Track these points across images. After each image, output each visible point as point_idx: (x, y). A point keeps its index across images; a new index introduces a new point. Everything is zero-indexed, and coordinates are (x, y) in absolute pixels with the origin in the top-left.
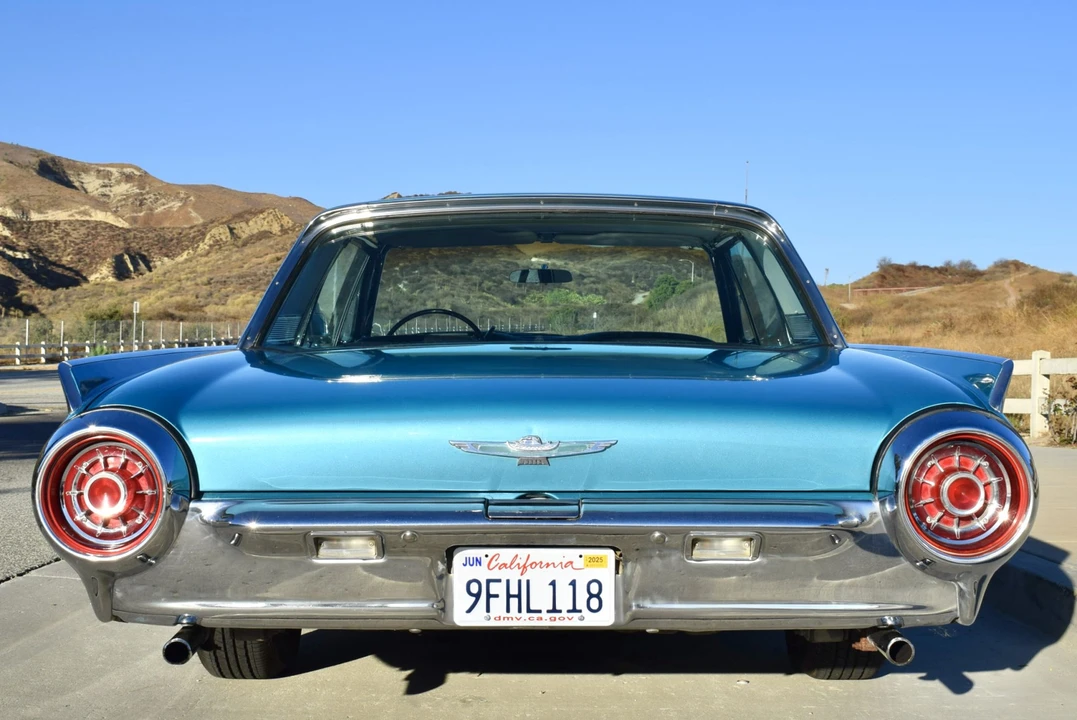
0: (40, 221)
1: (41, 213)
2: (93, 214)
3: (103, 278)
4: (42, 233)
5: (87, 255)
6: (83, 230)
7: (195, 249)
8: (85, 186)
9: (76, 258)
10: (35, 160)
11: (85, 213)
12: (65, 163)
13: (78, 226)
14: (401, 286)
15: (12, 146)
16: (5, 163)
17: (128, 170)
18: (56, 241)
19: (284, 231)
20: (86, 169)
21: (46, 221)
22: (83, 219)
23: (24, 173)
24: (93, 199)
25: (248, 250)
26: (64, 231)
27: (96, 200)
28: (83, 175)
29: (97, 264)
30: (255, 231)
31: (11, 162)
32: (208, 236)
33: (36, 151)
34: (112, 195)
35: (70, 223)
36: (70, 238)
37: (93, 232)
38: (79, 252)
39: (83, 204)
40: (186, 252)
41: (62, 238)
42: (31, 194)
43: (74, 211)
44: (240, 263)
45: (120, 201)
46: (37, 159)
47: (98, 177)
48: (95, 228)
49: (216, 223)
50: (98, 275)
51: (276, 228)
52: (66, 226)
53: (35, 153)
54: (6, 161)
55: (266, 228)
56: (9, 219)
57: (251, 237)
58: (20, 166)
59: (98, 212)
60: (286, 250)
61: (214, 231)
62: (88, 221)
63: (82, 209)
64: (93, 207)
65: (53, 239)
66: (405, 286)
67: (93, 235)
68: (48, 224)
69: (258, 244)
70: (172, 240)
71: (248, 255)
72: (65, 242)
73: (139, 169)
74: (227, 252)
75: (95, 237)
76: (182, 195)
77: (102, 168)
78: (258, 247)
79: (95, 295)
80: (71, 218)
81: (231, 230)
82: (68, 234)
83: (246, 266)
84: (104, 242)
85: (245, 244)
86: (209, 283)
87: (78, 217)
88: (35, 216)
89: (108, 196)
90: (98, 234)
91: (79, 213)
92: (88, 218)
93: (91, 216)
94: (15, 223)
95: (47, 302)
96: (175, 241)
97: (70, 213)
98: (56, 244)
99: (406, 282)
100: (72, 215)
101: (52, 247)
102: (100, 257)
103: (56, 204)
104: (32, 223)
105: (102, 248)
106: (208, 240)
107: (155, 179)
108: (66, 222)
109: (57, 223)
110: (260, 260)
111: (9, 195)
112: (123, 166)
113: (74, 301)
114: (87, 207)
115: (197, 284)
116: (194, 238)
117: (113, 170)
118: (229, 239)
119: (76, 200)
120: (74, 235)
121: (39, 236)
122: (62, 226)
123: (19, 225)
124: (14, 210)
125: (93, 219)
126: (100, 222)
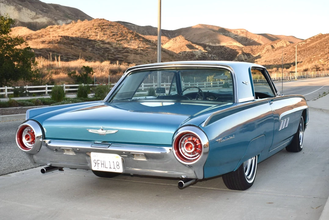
1: (219, 44)
2: (233, 43)
4: (219, 49)
6: (230, 48)
7: (261, 52)
8: (231, 35)
11: (231, 43)
12: (225, 29)
14: (320, 60)
15: (211, 26)
16: (209, 30)
17: (242, 31)
18: (223, 51)
19: (287, 46)
21: (220, 46)
22: (231, 45)
23: (214, 33)
25: (277, 52)
26: (225, 48)
28: (231, 32)
29: (234, 57)
30: (279, 46)
32: (265, 48)
33: (218, 27)
34: (238, 38)
38: (229, 54)
40: (259, 53)
41: (224, 51)
42: (216, 38)
43: (228, 43)
44: (274, 56)
45: (240, 39)
46: (218, 29)
47: (234, 33)
49: (267, 44)
51: (285, 45)
55: (282, 45)
56: (210, 46)
57: (278, 48)
58: (213, 31)
60: (288, 51)
61: (266, 47)
62: (232, 46)
63: (230, 42)
64: (233, 41)
66: (322, 60)
67: (233, 49)
69: (279, 50)
70: (255, 50)
71: (276, 53)
72: (225, 52)
73: (246, 30)
74: (270, 53)
76: (258, 37)
77: (235, 30)
78: (280, 51)
80: (228, 45)
81: (272, 46)
83: (276, 56)
84: (236, 51)
85: (276, 50)
86: (265, 62)
88: (217, 45)
89: (237, 38)
91: (229, 43)
92: (232, 45)
93: (232, 44)
96: (256, 50)
97: (227, 43)
99: (322, 59)
101: (222, 53)
103: (223, 41)
104: (216, 47)
106: (265, 49)
107: (250, 33)
108: (225, 46)
109: (223, 46)
110: (280, 55)
111: (211, 39)
112: (241, 29)
114: (231, 41)
115: (262, 62)
116: (261, 49)
117: (238, 31)
118: (271, 49)
119: (229, 39)
120: (228, 49)
123: (212, 47)
124: (212, 43)
125: (233, 45)
126: (235, 46)
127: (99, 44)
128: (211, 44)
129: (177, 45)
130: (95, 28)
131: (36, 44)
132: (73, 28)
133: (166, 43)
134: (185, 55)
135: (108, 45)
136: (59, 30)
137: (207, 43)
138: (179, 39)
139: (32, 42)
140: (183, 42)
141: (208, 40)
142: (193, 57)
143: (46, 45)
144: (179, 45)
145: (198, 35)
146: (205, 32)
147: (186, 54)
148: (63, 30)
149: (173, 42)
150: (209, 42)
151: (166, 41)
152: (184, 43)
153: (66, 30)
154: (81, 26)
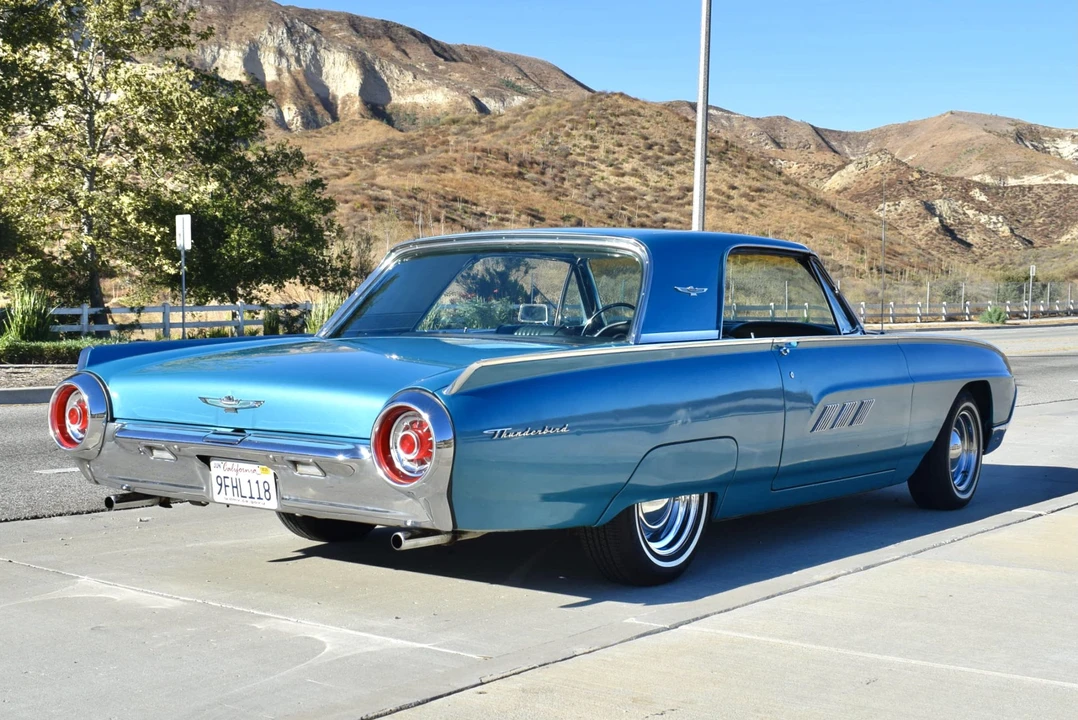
0: (1015, 186)
1: (1018, 178)
2: (1067, 178)
3: (1074, 239)
4: (1015, 197)
5: (1057, 217)
6: (1055, 194)
8: (1060, 151)
9: (1047, 221)
10: (1011, 129)
11: (1059, 177)
12: (1041, 130)
13: (1050, 189)
15: (991, 117)
16: (984, 133)
18: (1029, 205)
20: (1061, 135)
21: (1020, 186)
22: (1057, 183)
23: (1001, 141)
24: (1068, 163)
26: (1037, 195)
27: (1070, 164)
28: (1059, 140)
29: (1068, 225)
31: (990, 132)
33: (1013, 120)
35: (1043, 187)
36: (1042, 202)
37: (1065, 195)
38: (1051, 214)
39: (1058, 169)
41: (1035, 202)
42: (1008, 160)
43: (1048, 175)
46: (1014, 128)
47: (1073, 142)
48: (1067, 191)
50: (1069, 236)
52: (1039, 190)
53: (1014, 123)
54: (986, 131)
56: (987, 185)
58: (999, 135)
59: (1072, 175)
62: (1060, 185)
63: (1057, 173)
64: (1067, 171)
65: (1026, 202)
67: (1064, 198)
68: (1022, 188)
72: (1038, 206)
75: (1067, 200)
79: (1064, 255)
80: (1047, 183)
82: (1041, 198)
84: (1075, 205)
87: (1053, 181)
88: (1012, 182)
90: (1070, 197)
91: (1054, 177)
92: (1062, 182)
93: (1064, 180)
94: (990, 188)
95: (1017, 262)
97: (1045, 177)
98: (1029, 207)
100: (1046, 180)
101: (1025, 210)
102: (1071, 219)
103: (1031, 169)
104: (1006, 188)
105: (1073, 210)
108: (1039, 186)
109: (1030, 188)
111: (988, 162)
113: (1043, 261)
114: (1061, 171)
119: (1051, 164)
120: (1047, 198)
121: (1013, 201)
122: (1035, 190)
123: (994, 191)
124: (992, 176)
125: (1066, 182)
126: (1072, 186)
127: (605, 174)
128: (988, 179)
129: (869, 181)
130: (593, 121)
131: (402, 173)
132: (522, 123)
133: (833, 173)
134: (897, 217)
135: (633, 178)
136: (477, 130)
137: (976, 174)
138: (879, 163)
139: (391, 168)
140: (892, 170)
141: (979, 167)
142: (923, 222)
143: (434, 176)
144: (876, 182)
145: (944, 147)
146: (970, 140)
147: (899, 211)
148: (492, 131)
149: (857, 172)
150: (983, 173)
151: (834, 167)
152: (894, 175)
153: (501, 128)
154: (547, 116)
